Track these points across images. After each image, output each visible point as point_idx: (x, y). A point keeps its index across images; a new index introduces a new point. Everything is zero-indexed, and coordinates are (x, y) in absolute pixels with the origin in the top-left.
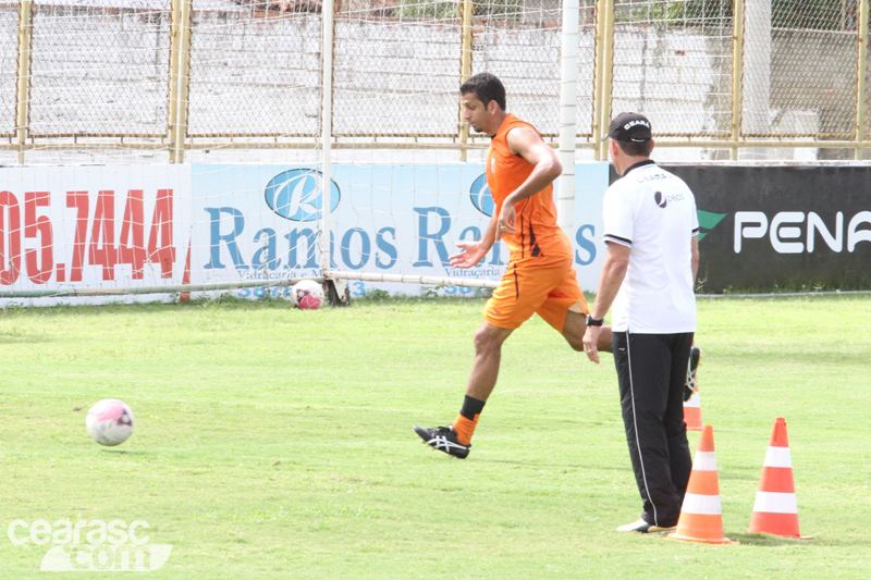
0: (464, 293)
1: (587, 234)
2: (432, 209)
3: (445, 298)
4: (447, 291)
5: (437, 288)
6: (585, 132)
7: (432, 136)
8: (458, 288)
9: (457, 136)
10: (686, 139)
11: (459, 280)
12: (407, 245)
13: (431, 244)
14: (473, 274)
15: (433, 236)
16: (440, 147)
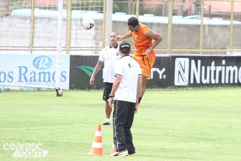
0: (31, 89)
1: (64, 74)
2: (23, 67)
3: (26, 91)
4: (27, 89)
5: (24, 88)
6: (64, 46)
7: (23, 47)
8: (29, 88)
9: (29, 47)
10: (90, 49)
11: (30, 86)
12: (16, 76)
13: (22, 76)
14: (34, 84)
15: (23, 74)
16: (26, 50)
